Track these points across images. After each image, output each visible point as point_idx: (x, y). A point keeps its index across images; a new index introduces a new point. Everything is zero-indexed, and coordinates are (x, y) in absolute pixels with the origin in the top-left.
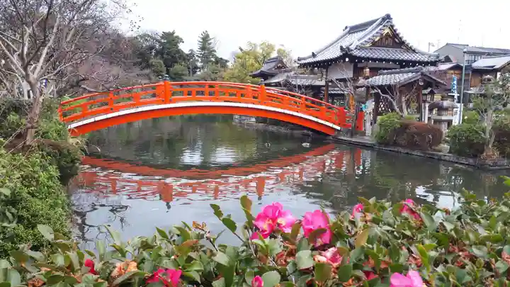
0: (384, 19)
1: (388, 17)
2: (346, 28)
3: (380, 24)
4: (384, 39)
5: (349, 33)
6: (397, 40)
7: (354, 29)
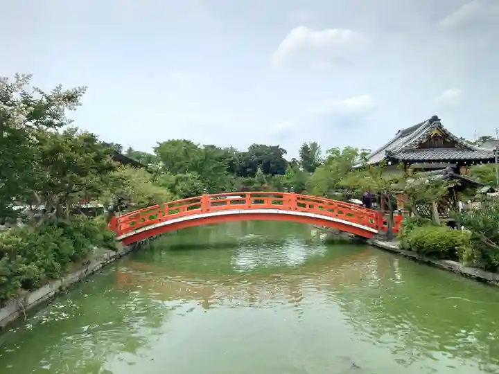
0: (431, 121)
1: (435, 119)
2: (399, 132)
3: (428, 126)
4: (433, 140)
5: (401, 136)
6: (448, 140)
7: (405, 133)
